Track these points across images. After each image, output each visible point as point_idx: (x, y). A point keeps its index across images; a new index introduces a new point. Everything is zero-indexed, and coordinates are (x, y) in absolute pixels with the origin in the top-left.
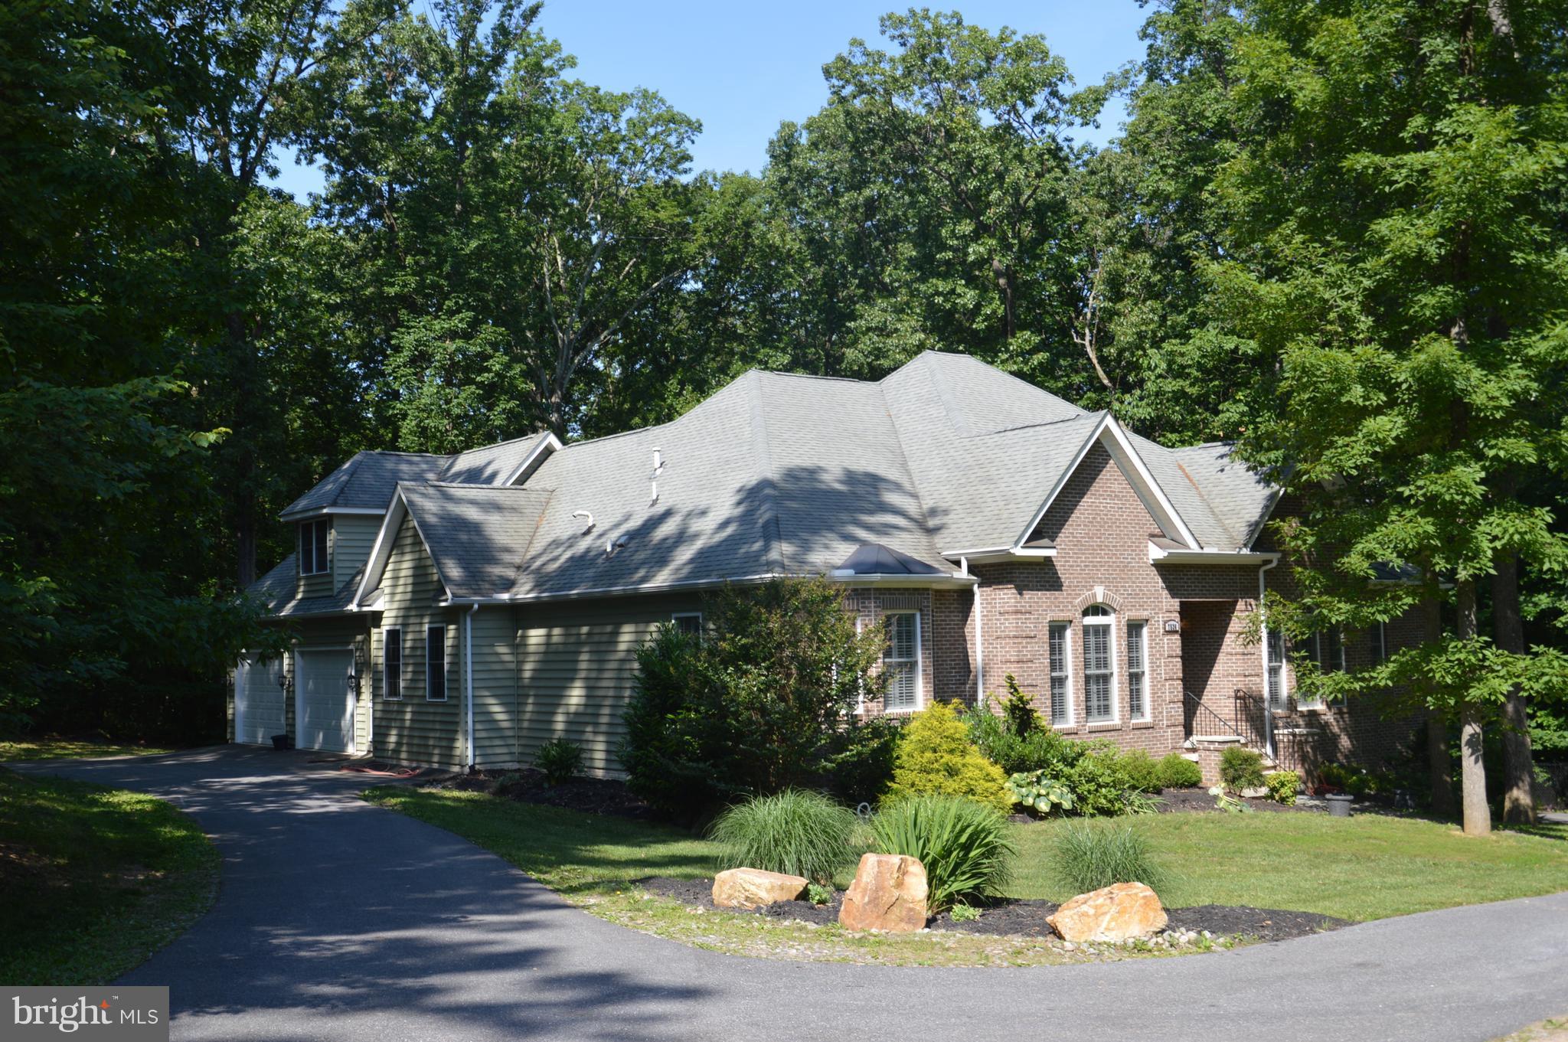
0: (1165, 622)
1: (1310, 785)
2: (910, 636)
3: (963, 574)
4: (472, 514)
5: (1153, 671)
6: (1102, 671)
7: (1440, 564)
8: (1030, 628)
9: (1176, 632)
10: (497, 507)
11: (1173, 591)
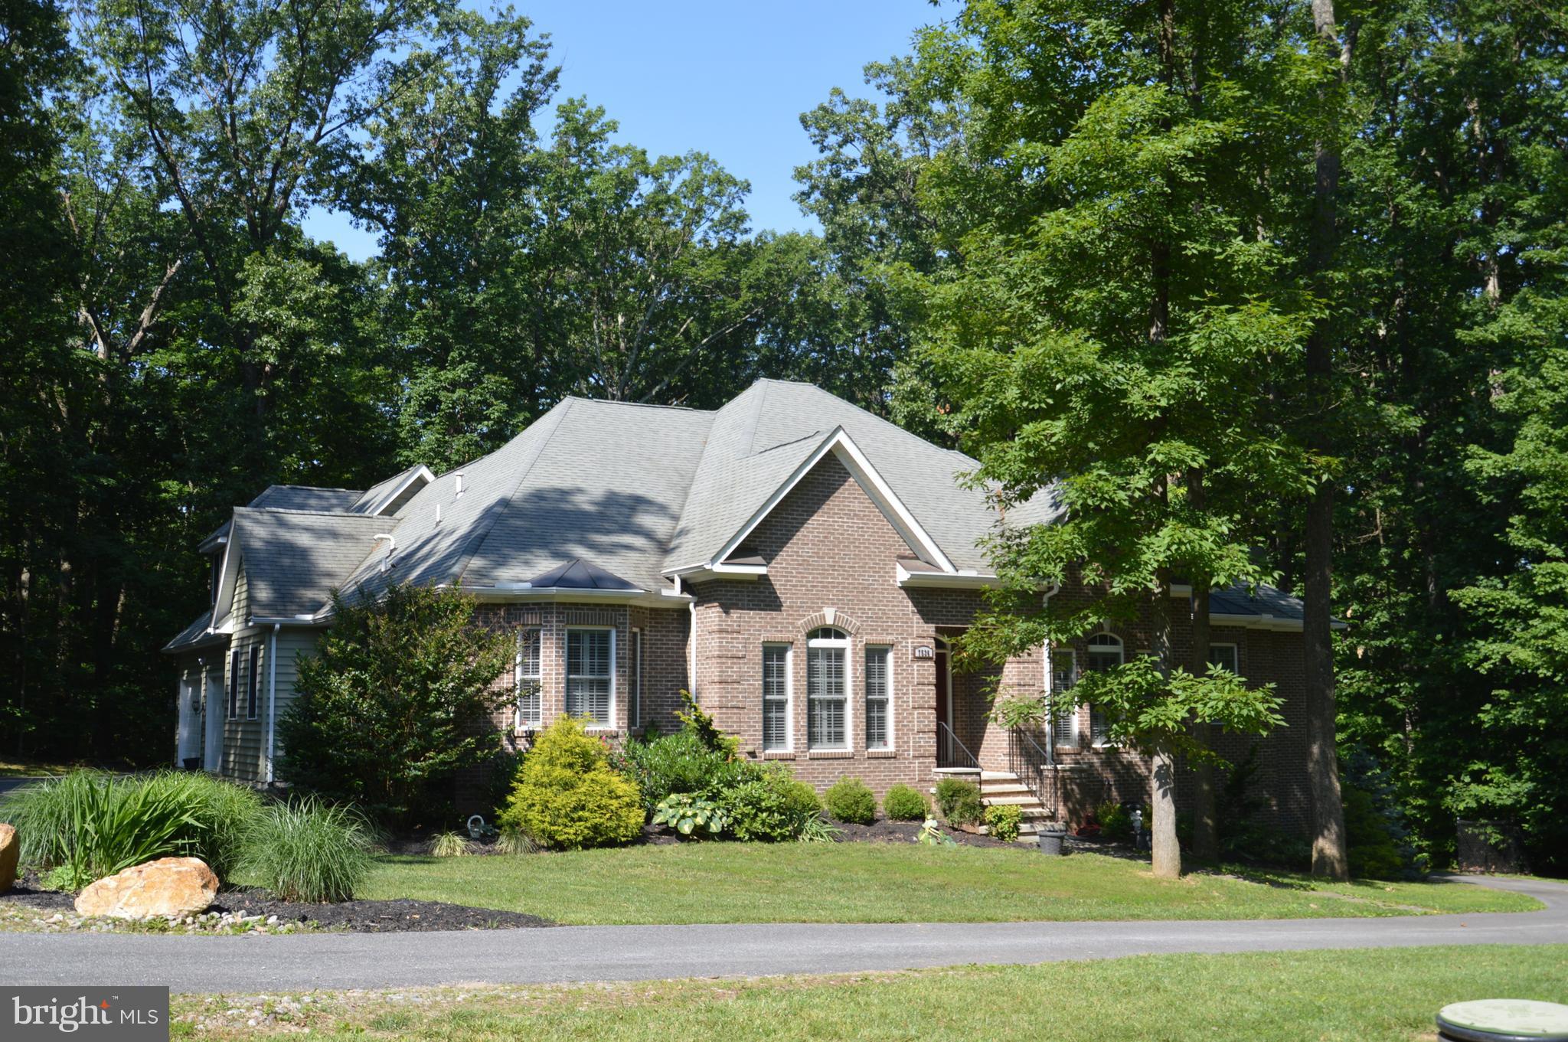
0: (915, 648)
1: (1074, 825)
2: (605, 653)
3: (675, 591)
4: (304, 540)
5: (897, 698)
6: (834, 696)
7: (1090, 576)
8: (738, 648)
9: (930, 659)
10: (334, 534)
11: (927, 616)
